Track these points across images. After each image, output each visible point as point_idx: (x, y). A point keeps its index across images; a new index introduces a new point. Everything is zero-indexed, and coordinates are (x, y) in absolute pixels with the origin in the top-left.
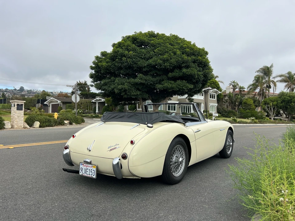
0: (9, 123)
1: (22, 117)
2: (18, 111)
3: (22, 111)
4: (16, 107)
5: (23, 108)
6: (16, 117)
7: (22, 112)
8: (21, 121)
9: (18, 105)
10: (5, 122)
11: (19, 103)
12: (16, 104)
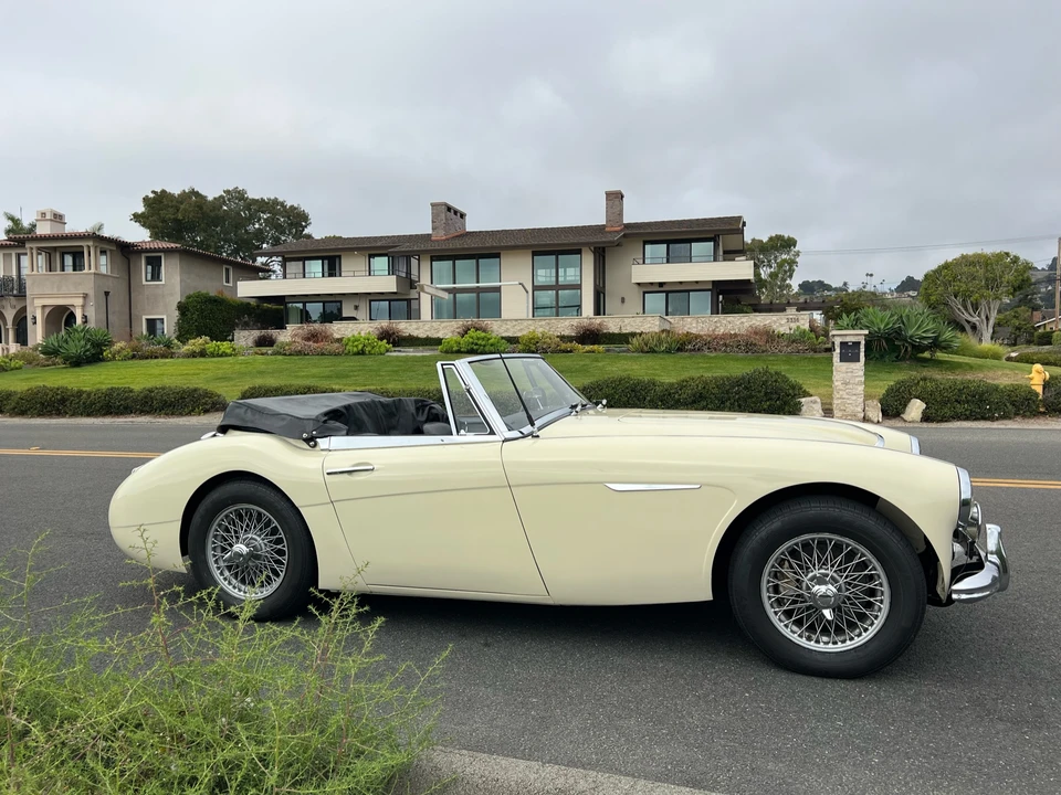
0: (815, 402)
1: (859, 384)
2: (845, 365)
3: (858, 364)
4: (838, 350)
5: (862, 355)
6: (839, 383)
7: (858, 368)
8: (854, 398)
9: (843, 344)
10: (803, 400)
11: (848, 339)
12: (838, 341)
